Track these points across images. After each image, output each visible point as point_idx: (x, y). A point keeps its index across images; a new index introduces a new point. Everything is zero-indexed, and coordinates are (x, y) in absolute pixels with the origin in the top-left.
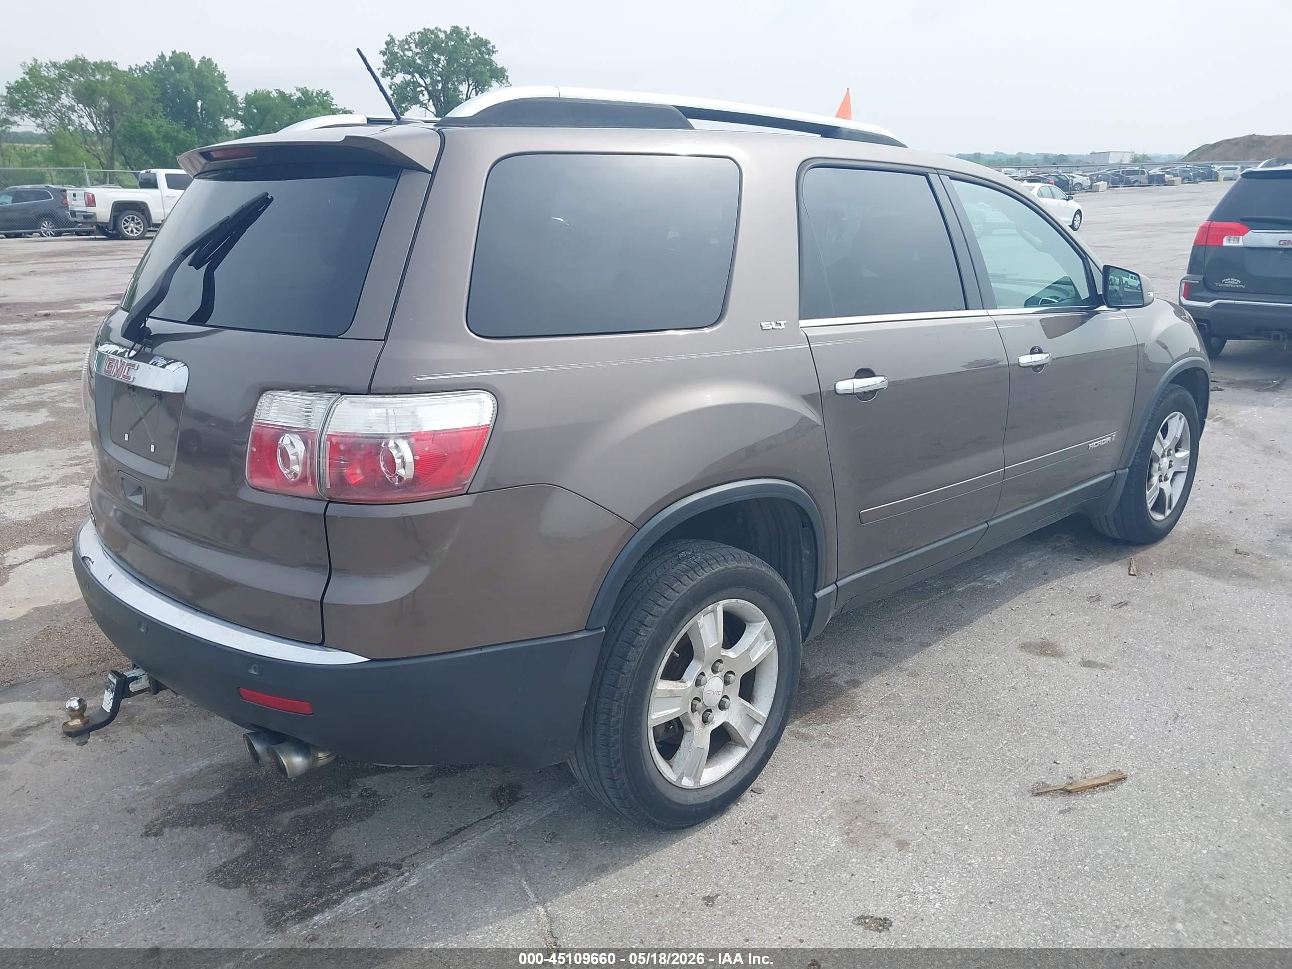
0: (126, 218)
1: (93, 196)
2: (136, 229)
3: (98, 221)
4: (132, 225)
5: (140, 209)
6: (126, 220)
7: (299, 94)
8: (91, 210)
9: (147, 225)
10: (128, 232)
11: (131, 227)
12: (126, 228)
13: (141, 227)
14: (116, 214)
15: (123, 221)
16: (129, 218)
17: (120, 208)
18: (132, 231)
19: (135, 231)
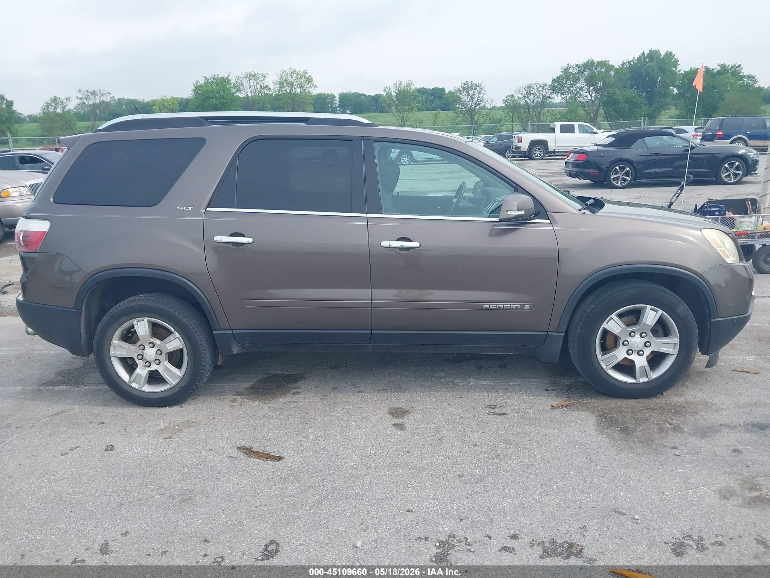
0: (535, 149)
1: (521, 137)
2: (540, 154)
3: (522, 150)
4: (538, 152)
5: (543, 144)
6: (535, 150)
7: (719, 68)
8: (519, 145)
9: (545, 152)
10: (535, 156)
11: (537, 153)
12: (535, 154)
13: (542, 153)
14: (531, 146)
15: (534, 150)
16: (537, 149)
17: (534, 144)
18: (537, 156)
19: (539, 155)
